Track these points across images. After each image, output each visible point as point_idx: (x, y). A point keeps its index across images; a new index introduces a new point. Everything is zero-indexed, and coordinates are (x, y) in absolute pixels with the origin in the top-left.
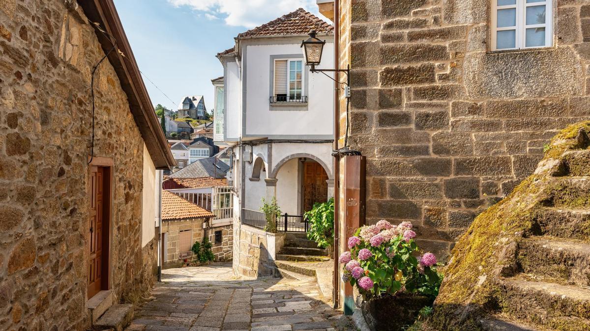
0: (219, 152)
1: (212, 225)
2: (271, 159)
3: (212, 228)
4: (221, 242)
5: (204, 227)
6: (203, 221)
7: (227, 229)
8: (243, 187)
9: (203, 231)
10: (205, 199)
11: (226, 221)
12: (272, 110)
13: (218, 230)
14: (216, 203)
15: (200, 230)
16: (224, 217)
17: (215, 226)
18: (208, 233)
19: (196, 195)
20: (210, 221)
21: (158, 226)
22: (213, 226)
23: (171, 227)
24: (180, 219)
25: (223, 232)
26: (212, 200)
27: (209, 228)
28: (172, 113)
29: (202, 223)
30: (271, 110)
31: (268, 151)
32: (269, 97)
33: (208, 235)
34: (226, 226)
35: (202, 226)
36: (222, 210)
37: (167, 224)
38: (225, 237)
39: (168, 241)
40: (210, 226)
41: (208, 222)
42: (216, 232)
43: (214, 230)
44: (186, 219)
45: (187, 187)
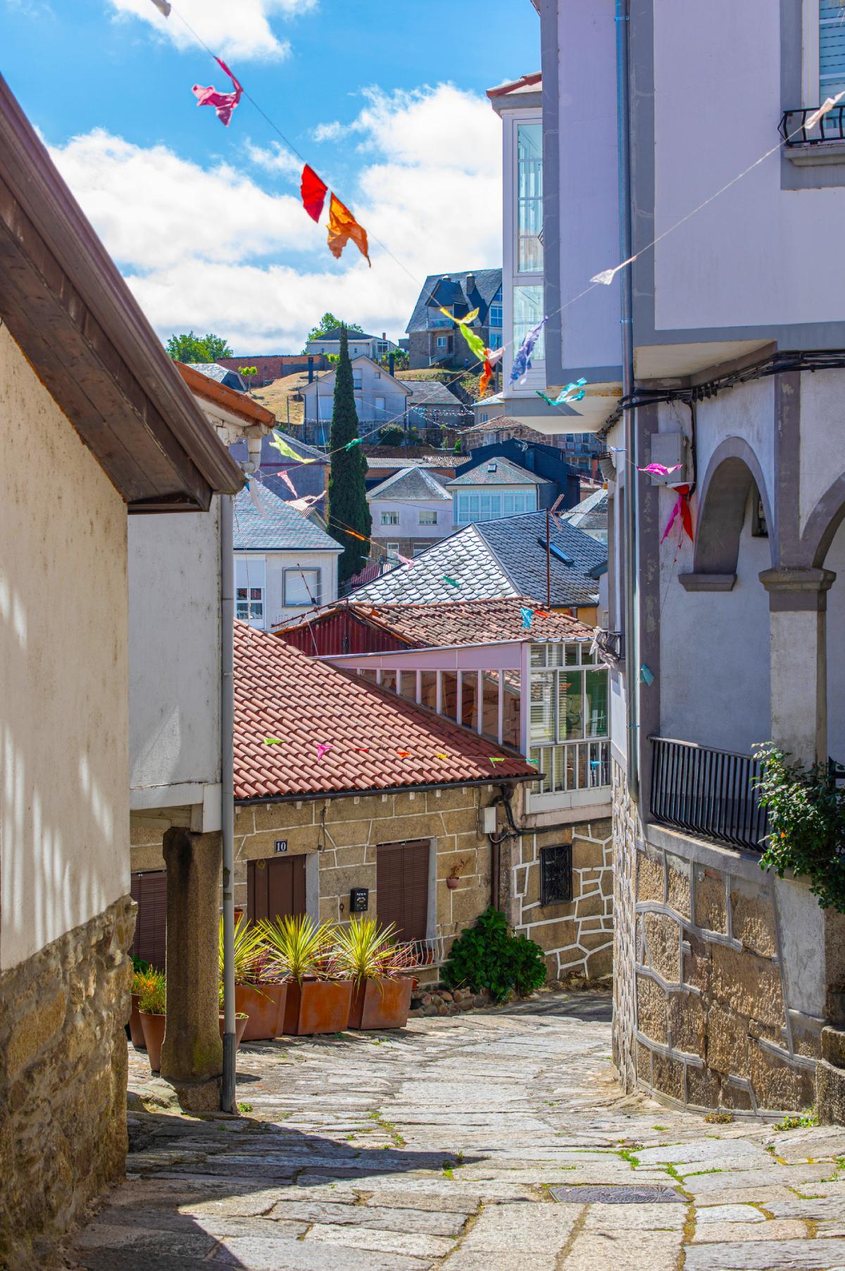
0: (578, 502)
1: (525, 816)
2: (796, 461)
3: (524, 832)
4: (569, 896)
5: (490, 826)
6: (484, 800)
7: (599, 836)
8: (651, 620)
9: (484, 846)
10: (491, 698)
11: (585, 802)
12: (795, 187)
13: (554, 839)
14: (547, 714)
15: (470, 842)
16: (583, 785)
17: (541, 821)
18: (508, 853)
19: (449, 680)
20: (516, 800)
21: (216, 827)
22: (532, 823)
23: (334, 826)
24: (375, 790)
25: (578, 852)
26: (527, 705)
27: (511, 831)
28: (383, 346)
29: (480, 811)
30: (790, 184)
31: (779, 417)
32: (777, 117)
33: (508, 865)
34: (593, 822)
35: (481, 822)
36: (572, 747)
37: (315, 811)
38: (587, 876)
39: (325, 892)
40: (518, 822)
41: (507, 805)
42: (545, 853)
43: (536, 843)
44: (405, 788)
45: (416, 645)
